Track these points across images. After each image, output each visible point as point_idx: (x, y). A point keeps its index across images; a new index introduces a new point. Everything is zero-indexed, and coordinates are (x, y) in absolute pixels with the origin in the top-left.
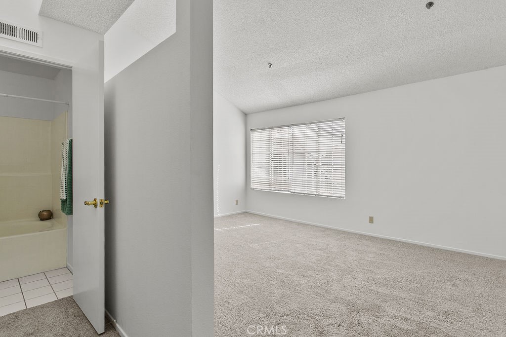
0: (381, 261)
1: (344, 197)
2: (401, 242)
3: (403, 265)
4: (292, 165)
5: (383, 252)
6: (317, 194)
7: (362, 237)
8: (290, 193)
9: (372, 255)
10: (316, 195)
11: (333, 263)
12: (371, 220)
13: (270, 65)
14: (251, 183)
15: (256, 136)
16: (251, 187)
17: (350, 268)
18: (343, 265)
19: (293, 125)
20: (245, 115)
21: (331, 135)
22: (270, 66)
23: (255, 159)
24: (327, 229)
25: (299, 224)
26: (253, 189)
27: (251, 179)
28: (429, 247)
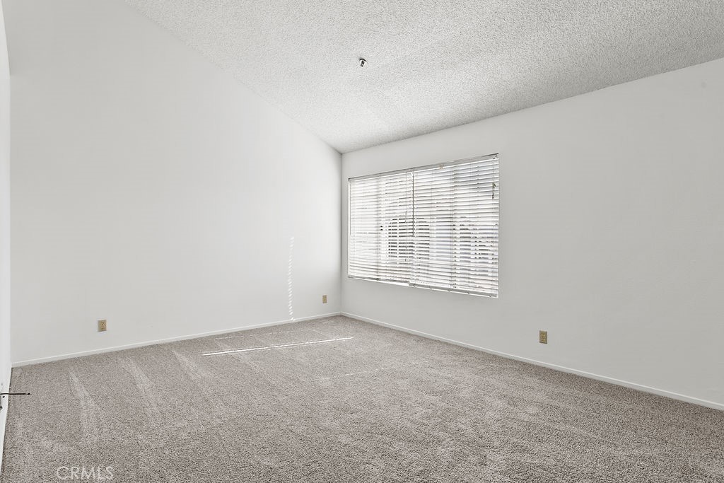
0: (549, 424)
1: (495, 295)
2: (596, 381)
3: (591, 435)
4: (411, 238)
5: (556, 403)
6: (452, 287)
7: (525, 367)
8: (407, 285)
9: (533, 410)
10: (449, 289)
11: (452, 425)
12: (543, 337)
13: (363, 61)
14: (349, 267)
15: (356, 189)
16: (349, 273)
17: (481, 437)
18: (471, 430)
19: (413, 169)
20: (340, 154)
21: (476, 184)
22: (363, 63)
23: (355, 227)
24: (467, 349)
25: (421, 339)
26: (352, 277)
27: (349, 261)
28: (651, 395)
